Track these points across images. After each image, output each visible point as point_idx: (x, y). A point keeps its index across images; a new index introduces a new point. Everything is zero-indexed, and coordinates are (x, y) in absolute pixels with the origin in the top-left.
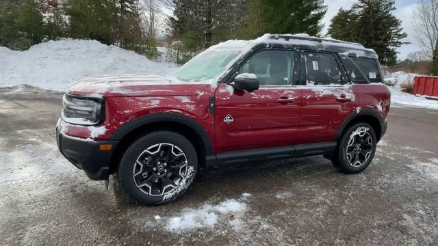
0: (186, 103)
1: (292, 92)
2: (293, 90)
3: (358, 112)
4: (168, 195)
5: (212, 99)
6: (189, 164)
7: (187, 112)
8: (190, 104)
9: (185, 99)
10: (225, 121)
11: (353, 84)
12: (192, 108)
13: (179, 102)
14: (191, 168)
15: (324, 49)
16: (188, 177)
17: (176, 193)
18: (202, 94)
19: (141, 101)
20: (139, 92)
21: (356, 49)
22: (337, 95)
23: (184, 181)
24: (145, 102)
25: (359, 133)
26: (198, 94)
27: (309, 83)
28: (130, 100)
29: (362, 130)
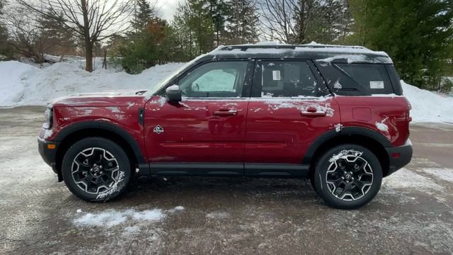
0: (115, 113)
1: (236, 104)
2: (237, 102)
3: (338, 129)
4: (102, 195)
5: (142, 111)
6: (120, 170)
7: (116, 121)
8: (119, 114)
9: (115, 110)
10: (154, 131)
11: (336, 95)
12: (121, 117)
13: (109, 112)
14: (122, 173)
15: (292, 57)
16: (119, 181)
17: (109, 194)
18: (131, 105)
19: (78, 110)
20: (79, 103)
21: (349, 54)
22: (302, 108)
23: (116, 184)
24: (81, 111)
25: (345, 157)
26: (128, 106)
27: (265, 94)
28: (70, 109)
29: (350, 153)
